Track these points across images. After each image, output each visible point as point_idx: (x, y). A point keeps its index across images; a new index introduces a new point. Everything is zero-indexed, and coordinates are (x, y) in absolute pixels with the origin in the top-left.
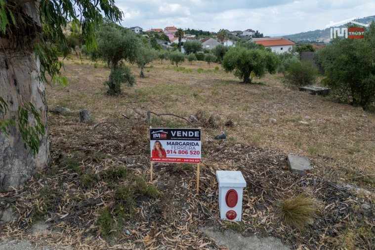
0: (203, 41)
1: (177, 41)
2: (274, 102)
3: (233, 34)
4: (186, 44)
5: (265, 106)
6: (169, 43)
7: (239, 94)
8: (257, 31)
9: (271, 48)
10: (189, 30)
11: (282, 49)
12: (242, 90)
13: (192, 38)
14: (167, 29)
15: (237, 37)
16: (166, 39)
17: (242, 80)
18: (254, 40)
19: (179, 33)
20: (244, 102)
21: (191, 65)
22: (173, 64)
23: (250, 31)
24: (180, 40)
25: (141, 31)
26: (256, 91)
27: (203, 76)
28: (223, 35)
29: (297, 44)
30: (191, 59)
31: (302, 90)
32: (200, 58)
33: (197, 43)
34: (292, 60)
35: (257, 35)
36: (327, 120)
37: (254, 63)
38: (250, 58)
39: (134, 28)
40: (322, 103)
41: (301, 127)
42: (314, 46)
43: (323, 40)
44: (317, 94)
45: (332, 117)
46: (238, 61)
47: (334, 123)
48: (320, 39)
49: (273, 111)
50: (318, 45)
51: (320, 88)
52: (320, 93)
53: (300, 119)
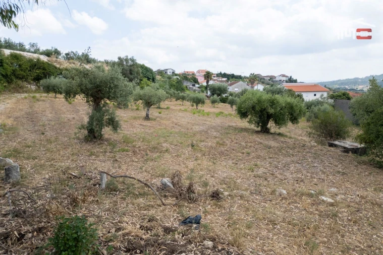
0: (231, 85)
1: (205, 84)
2: (293, 161)
3: (265, 78)
4: (211, 86)
5: (280, 166)
6: (197, 85)
7: (250, 147)
8: (291, 77)
9: (302, 93)
10: (221, 73)
11: (315, 95)
12: (255, 142)
13: (221, 81)
14: (199, 72)
15: (270, 81)
16: (195, 81)
17: (259, 129)
18: (285, 84)
19: (208, 76)
20: (253, 158)
21: (214, 107)
22: (193, 106)
23: (284, 76)
24: (207, 82)
25: (173, 73)
26: (272, 143)
27: (218, 121)
28: (254, 79)
29: (334, 91)
30: (213, 102)
31: (331, 145)
32: (224, 101)
33: (224, 86)
34: (322, 108)
35: (291, 80)
36: (362, 197)
37: (271, 111)
38: (266, 105)
39: (167, 70)
40: (356, 166)
41: (322, 208)
42: (351, 94)
43: (363, 88)
44: (350, 152)
45: (370, 193)
46: (253, 108)
47: (372, 203)
48: (360, 87)
49: (288, 174)
50: (356, 93)
51: (356, 144)
52: (355, 151)
53: (321, 193)
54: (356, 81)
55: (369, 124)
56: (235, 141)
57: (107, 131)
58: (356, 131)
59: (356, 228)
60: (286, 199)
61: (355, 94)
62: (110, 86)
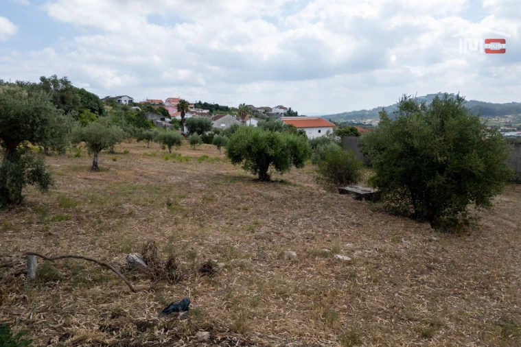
0: (215, 119)
1: (179, 117)
2: (300, 215)
3: (259, 110)
4: (188, 121)
5: (286, 222)
6: (168, 120)
7: (248, 200)
8: (290, 109)
9: (305, 130)
10: (200, 103)
11: (319, 131)
12: (253, 193)
13: (202, 114)
14: (169, 100)
15: (264, 115)
16: (165, 114)
17: (257, 176)
18: (284, 118)
19: (183, 106)
20: (253, 214)
21: (194, 149)
22: (164, 148)
23: (281, 107)
24: (183, 115)
25: (131, 101)
26: (275, 194)
27: (202, 168)
28: (245, 111)
29: (341, 126)
30: (193, 142)
31: (342, 192)
32: (207, 140)
33: (206, 121)
34: (329, 147)
35: (290, 113)
36: (380, 251)
37: (271, 152)
38: (264, 144)
39: (120, 97)
40: (371, 215)
41: (338, 268)
42: (359, 129)
43: (371, 122)
44: (364, 199)
45: (388, 245)
46: (249, 148)
47: (391, 257)
48: (368, 121)
49: (296, 232)
50: (364, 128)
51: (368, 189)
52: (368, 197)
53: (336, 251)
54: (363, 114)
55: (381, 164)
56: (228, 194)
57: (30, 191)
58: (368, 174)
59: (376, 288)
60: (296, 262)
61: (364, 130)
62: (34, 121)
